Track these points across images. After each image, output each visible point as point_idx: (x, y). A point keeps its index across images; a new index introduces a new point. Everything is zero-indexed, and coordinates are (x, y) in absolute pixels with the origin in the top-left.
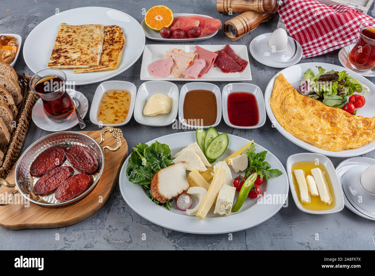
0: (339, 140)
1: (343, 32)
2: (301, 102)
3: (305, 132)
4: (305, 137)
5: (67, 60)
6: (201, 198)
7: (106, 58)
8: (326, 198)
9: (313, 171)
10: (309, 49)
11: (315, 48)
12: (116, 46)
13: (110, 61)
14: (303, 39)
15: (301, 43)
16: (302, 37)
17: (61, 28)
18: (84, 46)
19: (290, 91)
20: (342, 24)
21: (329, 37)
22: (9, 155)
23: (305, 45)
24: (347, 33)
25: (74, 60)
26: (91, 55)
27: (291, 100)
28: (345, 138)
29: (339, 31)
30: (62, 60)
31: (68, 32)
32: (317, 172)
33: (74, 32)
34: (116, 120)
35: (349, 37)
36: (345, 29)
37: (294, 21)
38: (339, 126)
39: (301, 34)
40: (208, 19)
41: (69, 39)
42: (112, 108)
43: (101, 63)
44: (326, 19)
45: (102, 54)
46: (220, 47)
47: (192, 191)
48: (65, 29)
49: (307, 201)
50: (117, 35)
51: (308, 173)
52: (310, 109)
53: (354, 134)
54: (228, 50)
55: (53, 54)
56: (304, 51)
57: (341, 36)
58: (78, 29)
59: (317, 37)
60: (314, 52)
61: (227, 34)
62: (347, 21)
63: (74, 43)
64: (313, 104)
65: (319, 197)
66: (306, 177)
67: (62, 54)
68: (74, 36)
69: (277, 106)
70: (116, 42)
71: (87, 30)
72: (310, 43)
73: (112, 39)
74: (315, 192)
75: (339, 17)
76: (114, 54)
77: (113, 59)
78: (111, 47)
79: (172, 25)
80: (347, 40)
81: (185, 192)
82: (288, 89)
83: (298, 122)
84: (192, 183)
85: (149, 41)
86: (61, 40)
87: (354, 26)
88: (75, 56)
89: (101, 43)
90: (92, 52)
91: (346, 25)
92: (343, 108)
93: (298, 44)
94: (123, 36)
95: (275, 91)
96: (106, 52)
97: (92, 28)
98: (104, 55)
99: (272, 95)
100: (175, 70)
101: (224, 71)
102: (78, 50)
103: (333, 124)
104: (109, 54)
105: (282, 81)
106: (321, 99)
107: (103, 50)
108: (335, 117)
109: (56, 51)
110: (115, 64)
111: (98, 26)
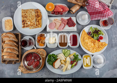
0: (95, 49)
2: (88, 38)
3: (88, 47)
4: (88, 49)
5: (27, 25)
6: (64, 67)
7: (37, 23)
8: (89, 64)
9: (88, 58)
10: (92, 18)
11: (94, 18)
12: (40, 18)
14: (91, 14)
15: (91, 15)
17: (22, 11)
18: (30, 19)
19: (86, 35)
20: (103, 13)
21: (99, 15)
24: (104, 16)
25: (29, 25)
26: (33, 23)
28: (96, 49)
29: (102, 15)
30: (25, 25)
31: (24, 13)
32: (89, 58)
33: (26, 12)
35: (104, 17)
36: (103, 15)
38: (95, 45)
41: (25, 16)
43: (37, 25)
44: (99, 11)
46: (68, 18)
47: (62, 65)
48: (23, 12)
49: (85, 65)
50: (39, 13)
51: (87, 58)
52: (90, 40)
53: (98, 47)
54: (70, 19)
55: (22, 22)
57: (102, 16)
58: (27, 11)
59: (95, 15)
62: (105, 13)
63: (27, 17)
64: (91, 38)
65: (88, 64)
67: (25, 22)
68: (27, 14)
69: (82, 39)
70: (39, 16)
71: (30, 12)
72: (93, 16)
73: (38, 15)
74: (87, 63)
75: (103, 11)
76: (40, 21)
77: (39, 23)
78: (38, 18)
80: (103, 18)
81: (60, 65)
83: (87, 44)
84: (62, 63)
86: (23, 16)
87: (106, 15)
88: (29, 23)
89: (35, 17)
90: (33, 22)
91: (104, 14)
92: (97, 40)
94: (41, 14)
96: (37, 20)
97: (31, 11)
98: (37, 22)
100: (56, 27)
101: (69, 26)
102: (29, 21)
103: (94, 44)
104: (38, 21)
105: (84, 32)
106: (93, 37)
107: (36, 20)
108: (95, 43)
109: (23, 21)
110: (41, 25)
111: (33, 10)
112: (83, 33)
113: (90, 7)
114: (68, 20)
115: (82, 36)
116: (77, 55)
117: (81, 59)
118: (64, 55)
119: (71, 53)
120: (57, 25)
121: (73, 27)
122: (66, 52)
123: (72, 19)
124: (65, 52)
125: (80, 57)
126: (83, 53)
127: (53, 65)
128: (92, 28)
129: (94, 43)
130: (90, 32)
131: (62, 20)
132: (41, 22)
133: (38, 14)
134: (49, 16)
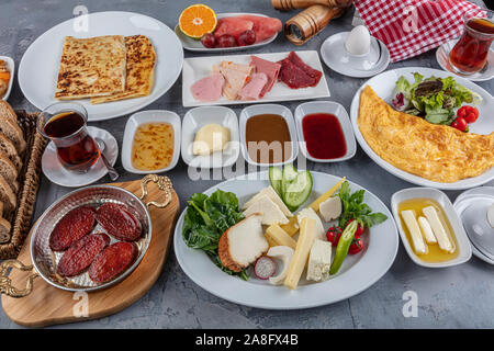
0: (452, 167)
1: (440, 26)
2: (397, 121)
5: (81, 87)
6: (287, 261)
7: (133, 80)
9: (425, 210)
10: (398, 50)
11: (404, 48)
12: (145, 63)
13: (139, 84)
14: (388, 38)
15: (386, 43)
16: (387, 34)
17: (66, 43)
18: (101, 66)
19: (382, 107)
20: (438, 15)
21: (422, 32)
22: (18, 225)
23: (391, 45)
24: (445, 27)
25: (91, 86)
26: (113, 78)
27: (385, 119)
28: (459, 164)
29: (435, 25)
30: (73, 87)
31: (76, 48)
33: (85, 47)
34: (157, 164)
35: (448, 31)
36: (442, 21)
37: (374, 14)
38: (449, 148)
39: (385, 31)
40: (263, 18)
42: (150, 148)
43: (128, 88)
45: (128, 75)
46: (283, 55)
47: (273, 252)
48: (73, 45)
50: (144, 47)
53: (470, 157)
54: (293, 58)
55: (59, 80)
56: (391, 53)
57: (438, 31)
58: (89, 43)
59: (406, 35)
60: (405, 54)
61: (290, 37)
62: (445, 11)
63: (87, 63)
64: (413, 121)
65: (437, 244)
66: (417, 219)
67: (73, 79)
68: (85, 52)
69: (368, 128)
70: (144, 58)
71: (102, 44)
72: (398, 42)
73: (139, 54)
74: (431, 239)
75: (433, 6)
76: (143, 74)
77: (142, 81)
78: (138, 65)
79: (216, 30)
80: (446, 36)
81: (264, 255)
82: (379, 105)
83: (397, 147)
84: (271, 242)
85: (188, 54)
86: (68, 59)
87: (453, 17)
88: (91, 81)
89: (124, 60)
90: (114, 74)
91: (444, 16)
92: (452, 125)
93: (382, 44)
94: (152, 49)
95: (362, 109)
96: (131, 72)
97: (109, 40)
98: (130, 76)
99: (359, 115)
100: (227, 90)
101: (293, 86)
102: (94, 73)
103: (442, 147)
104: (137, 75)
106: (422, 115)
107: (128, 71)
108: (443, 137)
109: (63, 75)
110: (147, 87)
111: (117, 38)
114: (283, 62)
115: (363, 114)
118: (282, 197)
120: (231, 81)
121: (309, 88)
123: (299, 59)
128: (406, 82)
129: (437, 139)
130: (401, 94)
132: (151, 78)
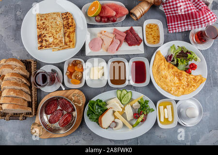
0: (181, 89)
1: (195, 22)
2: (167, 67)
3: (167, 85)
4: (167, 88)
5: (47, 43)
7: (67, 39)
8: (170, 120)
9: (167, 106)
10: (175, 27)
11: (178, 27)
12: (71, 30)
13: (70, 41)
17: (37, 18)
18: (54, 31)
19: (163, 61)
20: (196, 18)
21: (187, 22)
23: (173, 24)
24: (197, 23)
25: (51, 44)
26: (59, 39)
27: (163, 67)
28: (184, 88)
29: (194, 21)
30: (44, 43)
31: (42, 20)
32: (169, 107)
33: (45, 19)
35: (198, 25)
36: (197, 20)
38: (182, 81)
41: (44, 26)
43: (66, 44)
44: (188, 14)
45: (65, 36)
46: (128, 28)
48: (40, 18)
49: (163, 121)
50: (70, 20)
51: (165, 107)
52: (171, 71)
53: (188, 85)
54: (131, 30)
55: (38, 39)
56: (172, 28)
57: (194, 24)
58: (47, 17)
59: (181, 21)
62: (200, 17)
63: (48, 28)
64: (173, 68)
65: (168, 119)
66: (164, 109)
67: (43, 38)
68: (46, 22)
69: (155, 70)
70: (71, 26)
71: (52, 18)
72: (176, 23)
74: (166, 117)
75: (196, 14)
76: (71, 35)
78: (68, 30)
80: (196, 26)
82: (162, 59)
83: (165, 79)
86: (40, 27)
87: (202, 20)
88: (51, 40)
89: (62, 28)
90: (59, 37)
91: (199, 19)
92: (186, 71)
94: (74, 21)
95: (155, 62)
96: (67, 35)
97: (55, 16)
98: (66, 37)
101: (130, 45)
102: (51, 35)
103: (180, 80)
104: (69, 36)
105: (160, 54)
106: (177, 65)
107: (65, 33)
108: (181, 76)
109: (40, 36)
110: (73, 44)
111: (58, 14)
112: (158, 57)
113: (170, 6)
114: (127, 32)
115: (155, 64)
116: (146, 102)
117: (154, 108)
118: (121, 101)
119: (133, 98)
120: (105, 42)
121: (136, 46)
122: (125, 95)
124: (122, 95)
125: (151, 105)
126: (157, 97)
127: (98, 121)
128: (175, 48)
129: (179, 76)
130: (172, 55)
131: (116, 33)
132: (75, 38)
133: (68, 23)
134: (90, 26)
